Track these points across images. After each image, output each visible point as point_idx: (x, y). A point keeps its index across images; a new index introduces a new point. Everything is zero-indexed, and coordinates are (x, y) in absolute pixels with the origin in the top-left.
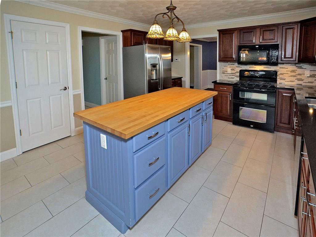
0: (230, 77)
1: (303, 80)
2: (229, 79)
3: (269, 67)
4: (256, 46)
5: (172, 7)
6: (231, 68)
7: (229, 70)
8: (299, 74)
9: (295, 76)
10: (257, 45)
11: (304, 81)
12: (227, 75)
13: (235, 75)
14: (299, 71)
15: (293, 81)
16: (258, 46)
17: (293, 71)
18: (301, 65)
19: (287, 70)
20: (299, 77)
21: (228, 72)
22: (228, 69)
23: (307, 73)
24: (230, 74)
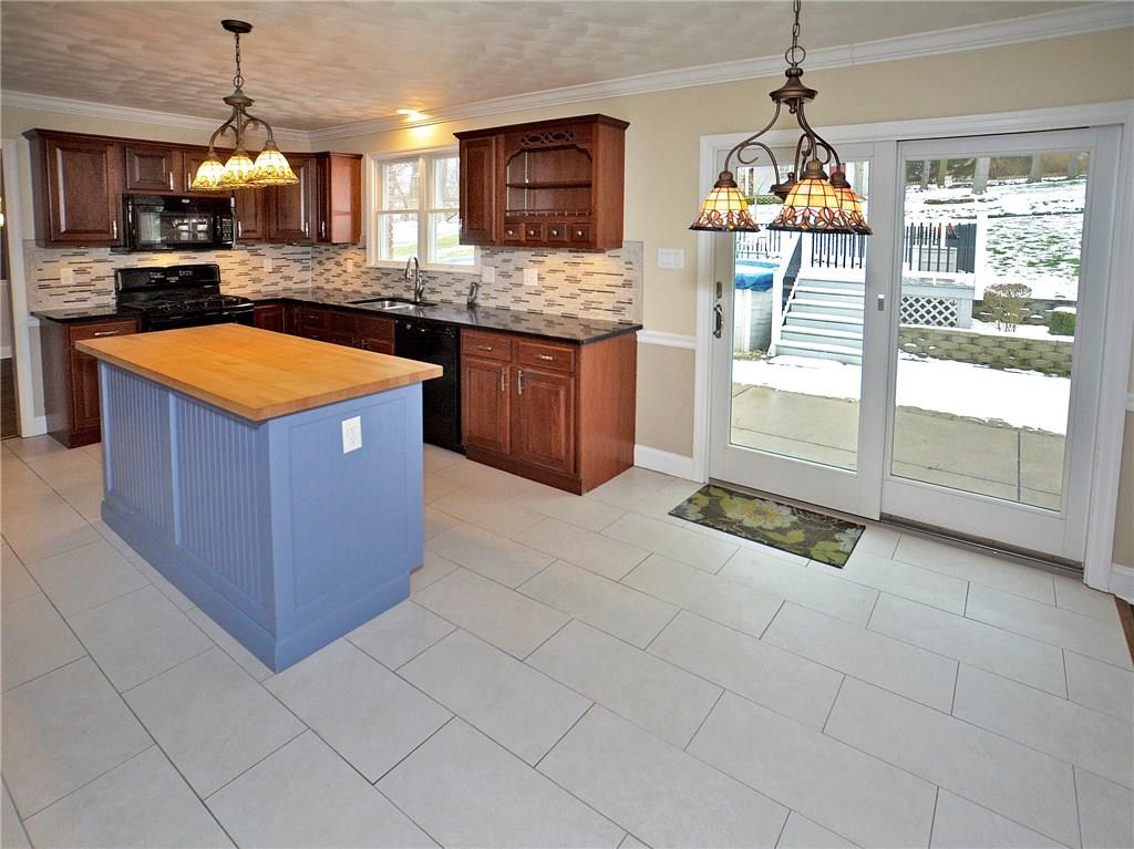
0: (73, 297)
1: (260, 281)
2: (68, 306)
3: (193, 255)
4: (184, 201)
5: (239, 101)
6: (76, 267)
7: (67, 274)
8: (255, 269)
9: (247, 274)
10: (186, 198)
11: (264, 283)
12: (61, 291)
13: (91, 288)
14: (255, 261)
15: (244, 287)
16: (188, 201)
17: (243, 263)
18: (257, 247)
19: (231, 260)
20: (255, 274)
21: (63, 283)
22: (62, 270)
23: (268, 264)
24: (72, 289)
